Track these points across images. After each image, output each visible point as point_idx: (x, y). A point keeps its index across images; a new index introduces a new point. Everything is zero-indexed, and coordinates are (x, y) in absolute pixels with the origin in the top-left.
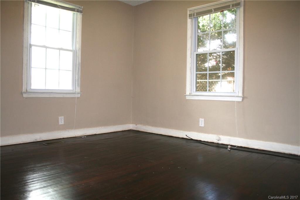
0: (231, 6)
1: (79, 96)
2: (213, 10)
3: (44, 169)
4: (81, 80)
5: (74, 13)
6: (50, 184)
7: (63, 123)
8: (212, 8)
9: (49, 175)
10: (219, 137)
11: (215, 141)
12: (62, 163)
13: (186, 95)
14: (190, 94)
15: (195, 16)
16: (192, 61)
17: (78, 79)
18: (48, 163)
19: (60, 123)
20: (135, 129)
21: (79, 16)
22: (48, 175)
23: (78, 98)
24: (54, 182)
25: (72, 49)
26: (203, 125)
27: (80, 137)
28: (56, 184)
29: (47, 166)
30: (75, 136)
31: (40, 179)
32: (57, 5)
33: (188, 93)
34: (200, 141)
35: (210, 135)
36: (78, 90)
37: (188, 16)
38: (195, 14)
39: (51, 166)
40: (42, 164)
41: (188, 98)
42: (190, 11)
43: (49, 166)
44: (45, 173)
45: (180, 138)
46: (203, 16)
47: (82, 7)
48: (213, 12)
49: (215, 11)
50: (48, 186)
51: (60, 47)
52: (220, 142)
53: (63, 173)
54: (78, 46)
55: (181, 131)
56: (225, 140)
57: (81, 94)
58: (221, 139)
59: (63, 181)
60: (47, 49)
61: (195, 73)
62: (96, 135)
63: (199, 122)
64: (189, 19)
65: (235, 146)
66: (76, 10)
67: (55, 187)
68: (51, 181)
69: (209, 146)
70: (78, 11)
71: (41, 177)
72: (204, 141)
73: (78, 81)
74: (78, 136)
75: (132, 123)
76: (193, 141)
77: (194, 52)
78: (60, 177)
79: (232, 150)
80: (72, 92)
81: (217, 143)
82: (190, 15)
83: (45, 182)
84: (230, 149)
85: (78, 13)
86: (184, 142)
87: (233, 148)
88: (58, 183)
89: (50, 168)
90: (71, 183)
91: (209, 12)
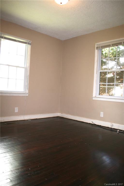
0: (122, 43)
1: (28, 95)
2: (111, 45)
3: (5, 141)
4: (29, 86)
5: (26, 45)
6: (8, 151)
7: (17, 111)
8: (111, 44)
9: (8, 145)
10: (112, 124)
11: (110, 127)
12: (15, 138)
13: (93, 97)
14: (95, 96)
15: (100, 48)
16: (97, 76)
17: (27, 85)
18: (7, 137)
19: (16, 112)
20: (61, 116)
21: (29, 46)
22: (6, 145)
23: (27, 96)
24: (10, 150)
25: (24, 67)
26: (102, 116)
27: (27, 120)
28: (11, 151)
29: (7, 139)
30: (24, 119)
31: (2, 147)
32: (16, 40)
33: (94, 96)
34: (101, 126)
35: (107, 122)
36: (27, 92)
37: (96, 48)
38: (100, 47)
39: (9, 139)
40: (4, 138)
41: (94, 99)
42: (97, 45)
43: (8, 139)
44: (5, 143)
45: (88, 123)
46: (105, 48)
47: (31, 41)
48: (111, 46)
49: (112, 46)
50: (6, 152)
51: (17, 66)
52: (113, 127)
53: (16, 144)
54: (28, 65)
55: (89, 119)
56: (116, 126)
57: (29, 94)
58: (113, 125)
59: (15, 149)
60: (10, 66)
61: (99, 83)
62: (37, 119)
63: (100, 114)
64: (96, 50)
65: (122, 130)
66: (27, 43)
67: (10, 153)
68: (8, 149)
69: (106, 130)
70: (29, 44)
71: (2, 146)
72: (103, 126)
73: (27, 86)
74: (26, 119)
75: (59, 113)
76: (96, 126)
77: (99, 70)
78: (14, 147)
79: (120, 133)
80: (23, 93)
81: (111, 128)
82: (97, 48)
83: (5, 150)
84: (119, 132)
85: (29, 45)
86: (90, 126)
87: (121, 131)
88: (12, 151)
89: (8, 140)
90: (20, 151)
91: (109, 46)
